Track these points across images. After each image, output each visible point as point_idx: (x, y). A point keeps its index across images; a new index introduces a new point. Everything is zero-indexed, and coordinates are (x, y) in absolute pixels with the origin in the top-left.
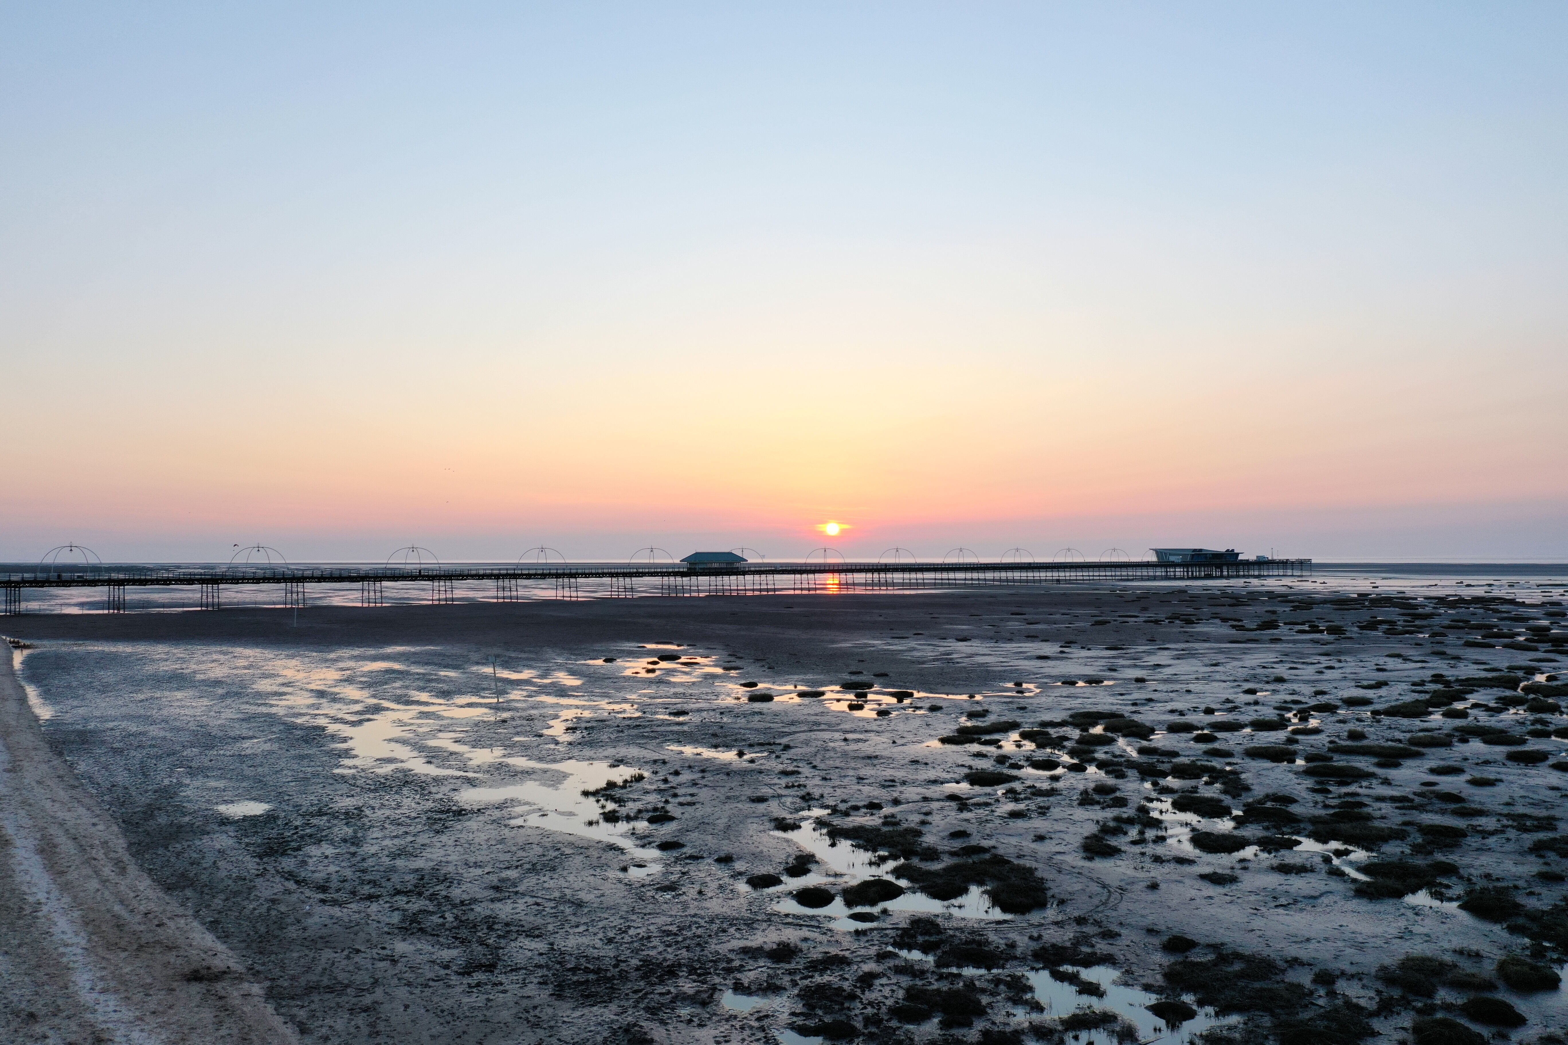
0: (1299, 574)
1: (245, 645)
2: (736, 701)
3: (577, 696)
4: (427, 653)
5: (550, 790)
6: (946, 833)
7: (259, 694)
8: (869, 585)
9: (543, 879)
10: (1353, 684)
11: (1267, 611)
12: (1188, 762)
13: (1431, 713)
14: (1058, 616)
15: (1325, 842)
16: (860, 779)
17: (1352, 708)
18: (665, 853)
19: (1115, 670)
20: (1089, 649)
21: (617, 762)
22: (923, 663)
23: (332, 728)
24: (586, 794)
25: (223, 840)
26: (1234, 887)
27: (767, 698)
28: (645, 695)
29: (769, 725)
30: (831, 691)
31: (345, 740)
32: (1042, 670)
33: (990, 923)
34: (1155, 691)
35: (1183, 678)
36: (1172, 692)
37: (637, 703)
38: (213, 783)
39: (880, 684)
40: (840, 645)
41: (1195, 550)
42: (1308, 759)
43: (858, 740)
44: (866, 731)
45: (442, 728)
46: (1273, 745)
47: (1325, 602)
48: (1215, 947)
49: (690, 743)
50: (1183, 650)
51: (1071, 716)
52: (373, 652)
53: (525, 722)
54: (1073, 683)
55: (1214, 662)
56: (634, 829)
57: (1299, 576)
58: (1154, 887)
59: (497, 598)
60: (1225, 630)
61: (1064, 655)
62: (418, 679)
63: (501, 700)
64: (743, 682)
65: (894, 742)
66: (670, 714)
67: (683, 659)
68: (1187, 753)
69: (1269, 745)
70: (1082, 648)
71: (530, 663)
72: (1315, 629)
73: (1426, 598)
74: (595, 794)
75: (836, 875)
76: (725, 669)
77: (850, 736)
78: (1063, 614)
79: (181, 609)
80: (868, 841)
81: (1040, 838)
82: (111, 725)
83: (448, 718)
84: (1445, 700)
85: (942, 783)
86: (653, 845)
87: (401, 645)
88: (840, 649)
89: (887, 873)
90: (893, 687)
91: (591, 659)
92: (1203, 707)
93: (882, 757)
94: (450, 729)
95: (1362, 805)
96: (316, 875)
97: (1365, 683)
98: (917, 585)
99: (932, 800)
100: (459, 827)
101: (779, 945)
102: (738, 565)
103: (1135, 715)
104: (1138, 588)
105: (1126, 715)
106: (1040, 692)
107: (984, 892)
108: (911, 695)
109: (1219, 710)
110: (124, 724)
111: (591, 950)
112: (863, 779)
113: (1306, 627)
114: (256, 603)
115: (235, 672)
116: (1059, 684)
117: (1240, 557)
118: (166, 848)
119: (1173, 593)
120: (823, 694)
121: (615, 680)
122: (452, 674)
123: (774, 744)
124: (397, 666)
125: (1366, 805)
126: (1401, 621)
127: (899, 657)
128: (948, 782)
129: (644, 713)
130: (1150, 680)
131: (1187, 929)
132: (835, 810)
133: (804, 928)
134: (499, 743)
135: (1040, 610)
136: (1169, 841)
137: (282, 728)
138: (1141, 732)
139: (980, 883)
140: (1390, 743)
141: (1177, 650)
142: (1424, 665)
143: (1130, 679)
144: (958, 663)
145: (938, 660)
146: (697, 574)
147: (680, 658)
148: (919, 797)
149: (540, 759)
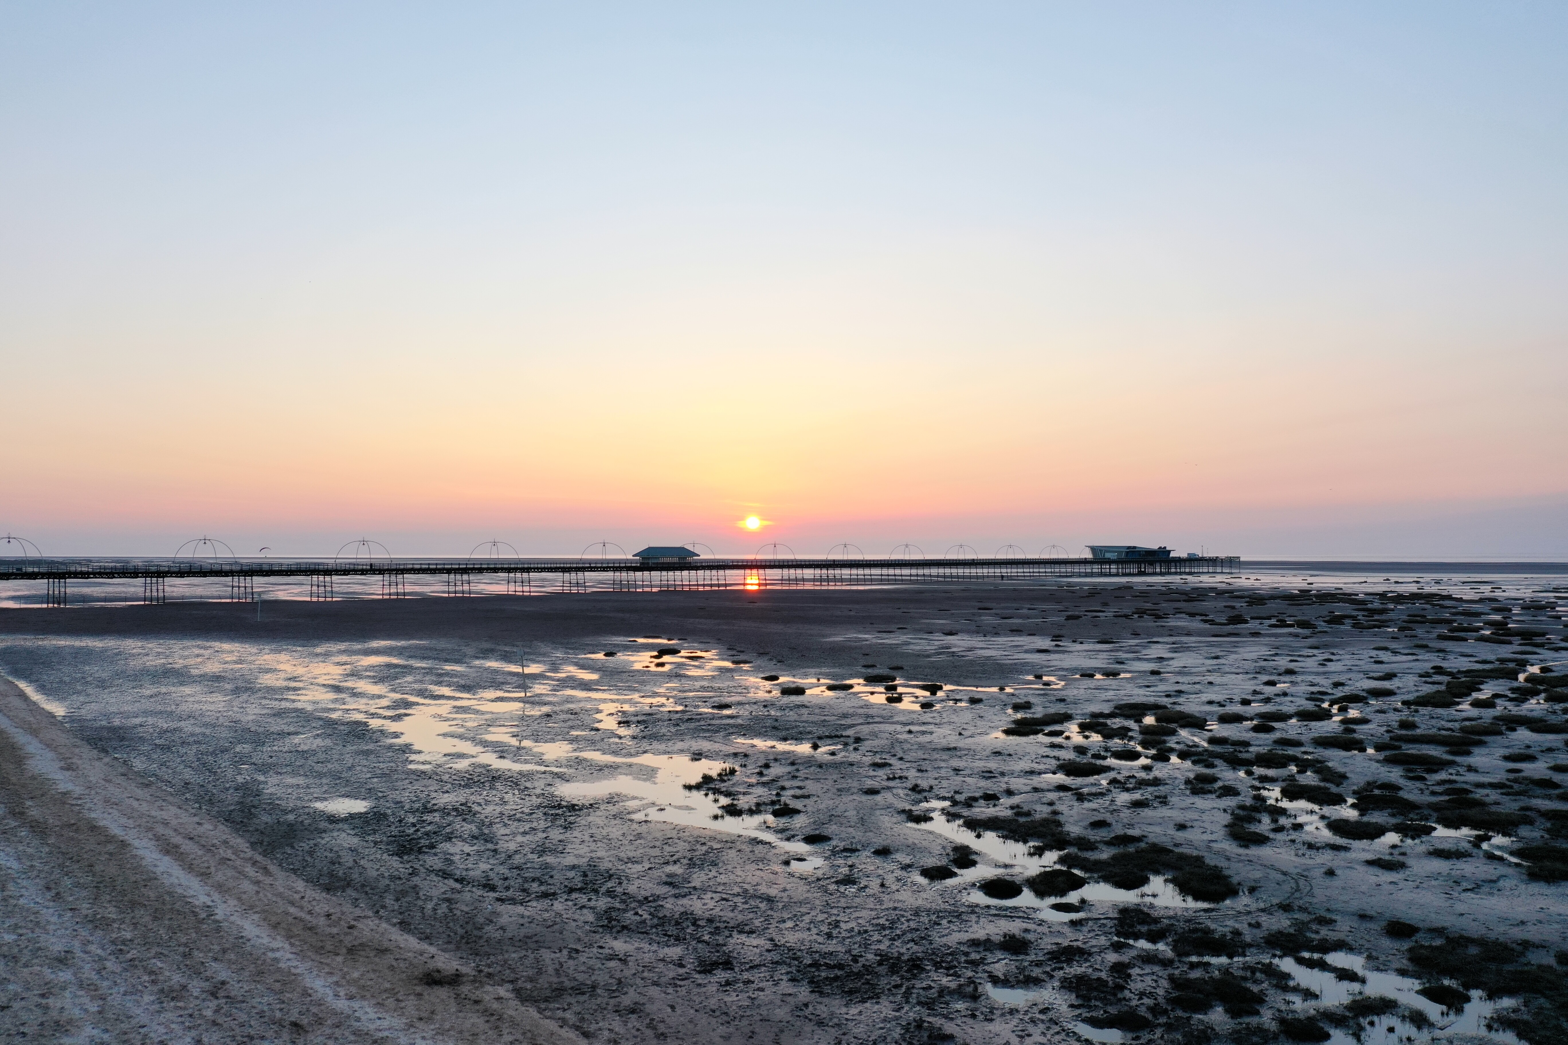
0: (1228, 571)
1: (220, 639)
2: (767, 695)
3: (604, 690)
4: (417, 647)
5: (648, 784)
6: (1087, 823)
7: (270, 690)
8: (817, 580)
9: (711, 874)
10: (1362, 676)
11: (1225, 607)
12: (1265, 751)
13: (1458, 703)
14: (1025, 611)
15: (1457, 827)
16: (957, 770)
17: (1381, 699)
18: (814, 846)
19: (1122, 663)
20: (1081, 643)
21: (697, 756)
22: (928, 656)
23: (374, 723)
24: (689, 788)
25: (346, 839)
26: (1407, 873)
27: (800, 691)
28: (673, 689)
29: (823, 718)
30: (858, 685)
31: (396, 735)
32: (1052, 663)
33: (1199, 911)
34: (1178, 683)
35: (1194, 670)
36: (1195, 683)
37: (672, 697)
38: (290, 780)
39: (902, 677)
40: (831, 639)
41: (1129, 548)
42: (1378, 748)
43: (924, 733)
44: (924, 723)
45: (489, 723)
46: (1333, 735)
47: (1273, 597)
48: (1438, 931)
49: (756, 736)
50: (1173, 643)
51: (1116, 708)
52: (359, 647)
53: (572, 717)
54: (1092, 676)
55: (1213, 655)
56: (765, 822)
57: (1229, 573)
58: (1331, 873)
59: (449, 593)
60: (1196, 624)
61: (1061, 649)
62: (427, 673)
63: (528, 694)
64: (763, 676)
65: (960, 734)
66: (713, 707)
67: (683, 653)
68: (1257, 743)
69: (1329, 735)
70: (1074, 641)
71: (531, 657)
72: (1283, 624)
73: (1367, 594)
74: (698, 787)
75: (1006, 866)
76: (734, 662)
77: (914, 728)
78: (1029, 609)
79: (124, 603)
80: (1011, 831)
81: (1181, 827)
82: (137, 721)
83: (488, 713)
84: (1465, 691)
85: (1040, 774)
86: (799, 837)
87: (383, 640)
88: (834, 642)
89: (1055, 863)
90: (917, 680)
91: (590, 653)
92: (1237, 698)
93: (961, 749)
94: (498, 723)
95: (1467, 791)
96: (471, 873)
97: (1372, 675)
98: (865, 581)
99: (1042, 790)
100: (583, 822)
101: (1005, 936)
102: (689, 559)
103: (1176, 706)
104: (1086, 584)
105: (1169, 706)
106: (1066, 685)
107: (1166, 881)
108: (940, 688)
109: (1254, 701)
110: (150, 720)
111: (817, 945)
112: (959, 770)
113: (1273, 621)
114: (201, 597)
115: (226, 666)
116: (1078, 676)
117: (1172, 555)
118: (293, 847)
119: (1120, 588)
120: (851, 687)
121: (631, 674)
122: (458, 668)
123: (842, 736)
124: (395, 661)
125: (1471, 792)
126: (1360, 615)
127: (899, 650)
128: (1045, 773)
129: (686, 706)
130: (1164, 673)
131: (1399, 915)
132: (955, 803)
133: (1017, 920)
134: (560, 737)
135: (1002, 605)
136: (1307, 828)
137: (321, 723)
138: (1197, 723)
139: (1157, 872)
140: (1444, 732)
141: (1167, 643)
142: (1414, 657)
143: (1145, 672)
144: (963, 656)
145: (941, 653)
146: (650, 569)
147: (679, 652)
148: (1028, 788)
149: (615, 753)
